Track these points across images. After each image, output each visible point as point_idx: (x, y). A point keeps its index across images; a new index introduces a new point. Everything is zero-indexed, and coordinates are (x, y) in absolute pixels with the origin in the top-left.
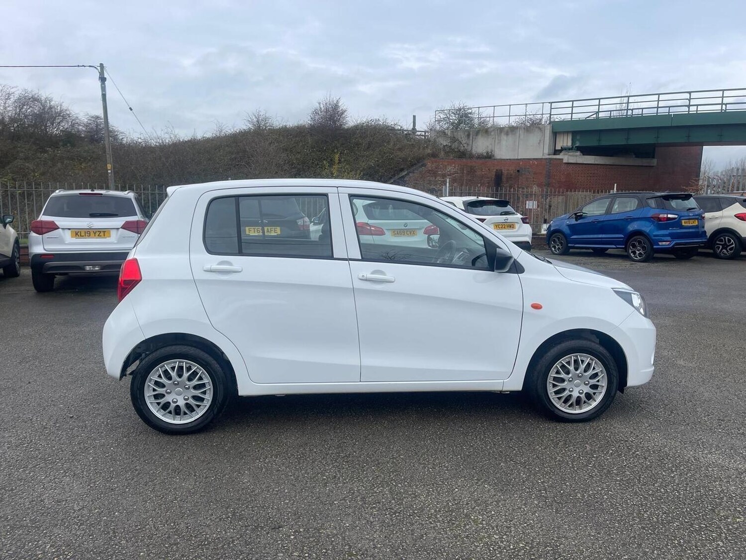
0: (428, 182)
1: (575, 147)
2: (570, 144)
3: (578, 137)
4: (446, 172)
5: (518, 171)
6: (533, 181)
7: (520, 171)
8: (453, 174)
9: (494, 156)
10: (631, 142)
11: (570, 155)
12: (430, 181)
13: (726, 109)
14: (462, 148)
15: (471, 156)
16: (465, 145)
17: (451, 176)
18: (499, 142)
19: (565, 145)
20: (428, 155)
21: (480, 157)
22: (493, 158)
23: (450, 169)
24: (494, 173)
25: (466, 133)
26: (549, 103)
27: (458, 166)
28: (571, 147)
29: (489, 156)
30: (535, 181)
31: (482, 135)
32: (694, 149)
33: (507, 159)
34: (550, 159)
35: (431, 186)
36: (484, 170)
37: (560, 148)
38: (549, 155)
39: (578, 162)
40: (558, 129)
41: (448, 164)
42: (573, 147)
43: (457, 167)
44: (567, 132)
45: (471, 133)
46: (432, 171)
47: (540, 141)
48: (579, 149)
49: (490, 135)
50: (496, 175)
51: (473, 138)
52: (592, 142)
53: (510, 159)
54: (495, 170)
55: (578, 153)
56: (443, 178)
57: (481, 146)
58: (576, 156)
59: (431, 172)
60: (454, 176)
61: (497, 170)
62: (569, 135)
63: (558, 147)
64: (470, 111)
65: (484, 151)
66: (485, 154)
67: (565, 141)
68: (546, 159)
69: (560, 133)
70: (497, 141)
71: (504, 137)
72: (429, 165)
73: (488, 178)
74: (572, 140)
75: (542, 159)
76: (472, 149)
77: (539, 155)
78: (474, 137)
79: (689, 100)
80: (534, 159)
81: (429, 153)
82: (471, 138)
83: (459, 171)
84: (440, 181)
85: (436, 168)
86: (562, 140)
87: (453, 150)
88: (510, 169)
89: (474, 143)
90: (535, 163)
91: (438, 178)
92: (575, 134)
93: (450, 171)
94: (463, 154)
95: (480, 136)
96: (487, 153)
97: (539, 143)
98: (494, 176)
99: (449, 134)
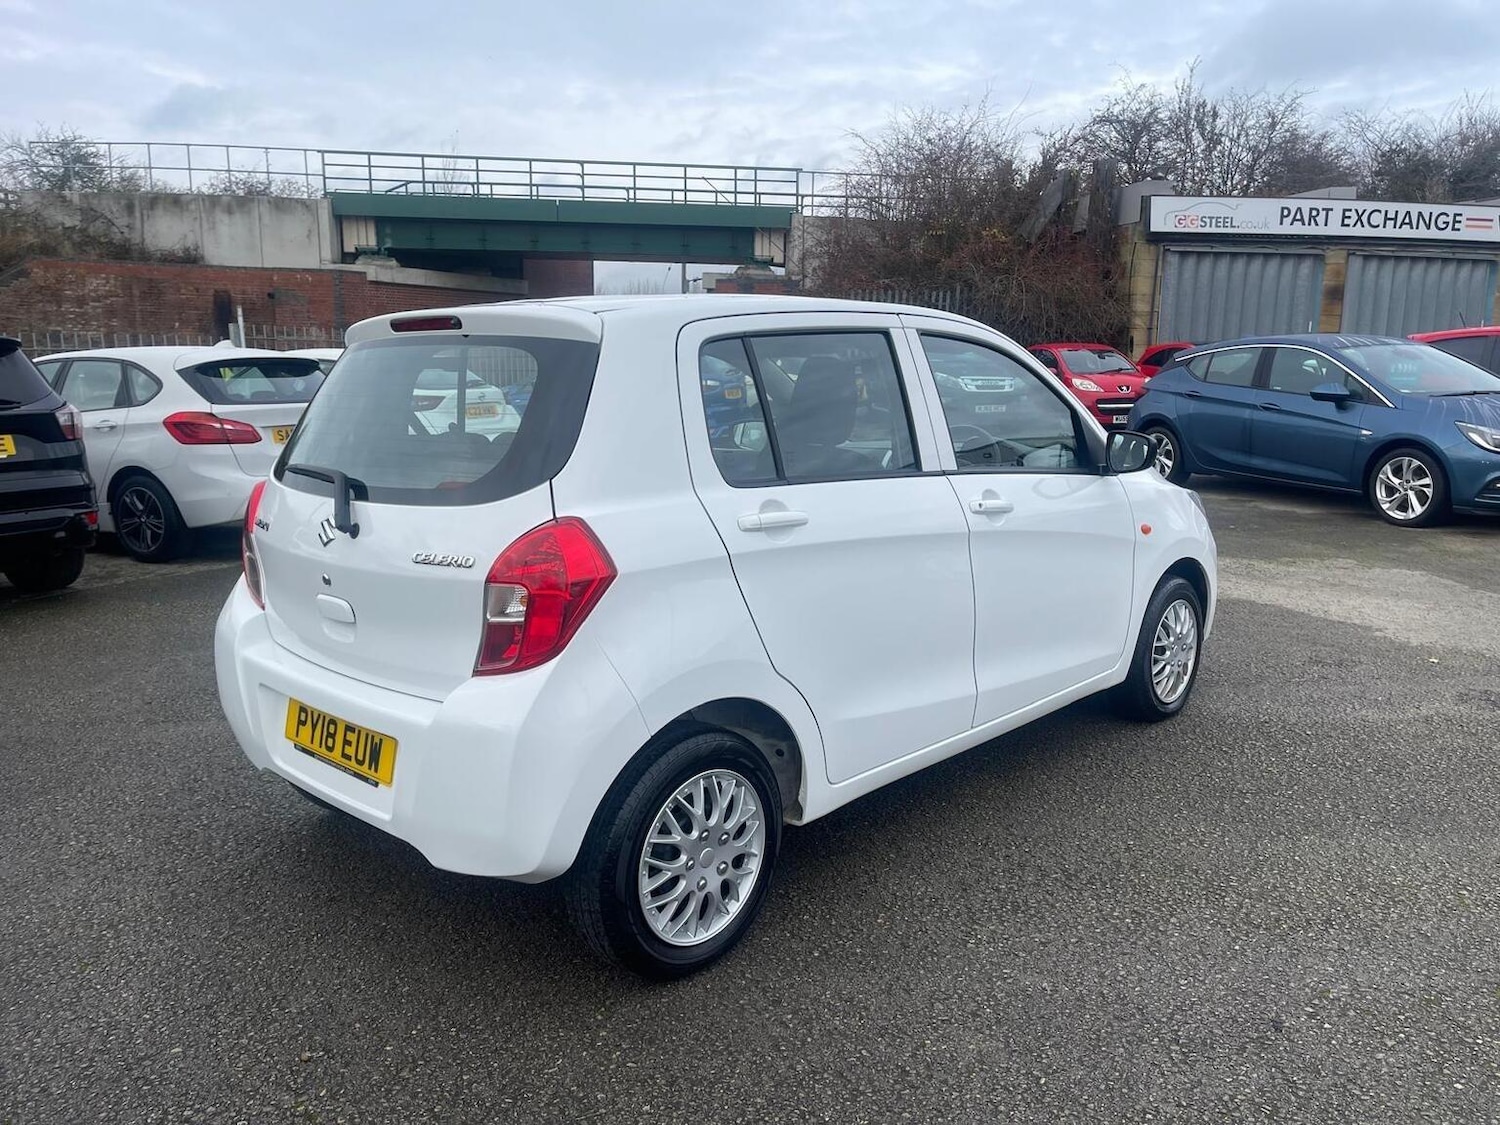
0: (41, 316)
1: (385, 249)
2: (372, 242)
3: (388, 231)
4: (86, 291)
5: (271, 296)
6: (309, 317)
7: (277, 296)
8: (106, 298)
9: (202, 258)
10: (491, 247)
11: (377, 266)
12: (45, 313)
13: (635, 199)
14: (119, 236)
15: (145, 256)
16: (126, 230)
17: (99, 302)
18: (213, 227)
19: (363, 243)
20: (31, 248)
21: (168, 259)
22: (201, 263)
23: (95, 284)
24: (211, 299)
25: (123, 202)
26: (319, 151)
27: (116, 279)
28: (376, 248)
29: (191, 259)
30: (315, 319)
31: (165, 208)
32: (582, 264)
33: (238, 268)
34: (340, 271)
35: (49, 324)
36: (183, 291)
37: (353, 250)
38: (335, 263)
39: (397, 282)
40: (345, 210)
41: (88, 273)
42: (380, 249)
43: (112, 281)
44: (366, 219)
45: (137, 203)
46: (48, 287)
47: (310, 231)
48: (392, 253)
49: (187, 210)
50: (215, 303)
51: (142, 215)
52: (416, 241)
53: (245, 268)
54: (211, 292)
55: (394, 263)
56: (81, 308)
57: (166, 234)
58: (391, 268)
59: (44, 292)
60: (109, 302)
61: (216, 291)
62: (368, 225)
63: (350, 248)
64: (94, 150)
65: (178, 246)
66: (181, 254)
67: (363, 237)
68: (331, 271)
69: (349, 217)
70: (205, 226)
71: (221, 217)
72: (38, 272)
73: (197, 309)
74: (378, 234)
75: (321, 270)
76: (144, 240)
77: (314, 264)
78: (145, 212)
79: (582, 176)
80: (304, 270)
81: (31, 244)
82: (138, 214)
83: (120, 292)
84: (71, 313)
85: (58, 282)
86: (356, 234)
87: (94, 239)
88: (249, 289)
89: (146, 226)
90: (307, 280)
91: (65, 307)
92: (381, 223)
93: (95, 291)
94: (122, 252)
95: (159, 211)
96: (187, 250)
97: (308, 236)
98: (211, 305)
99: (76, 199)
